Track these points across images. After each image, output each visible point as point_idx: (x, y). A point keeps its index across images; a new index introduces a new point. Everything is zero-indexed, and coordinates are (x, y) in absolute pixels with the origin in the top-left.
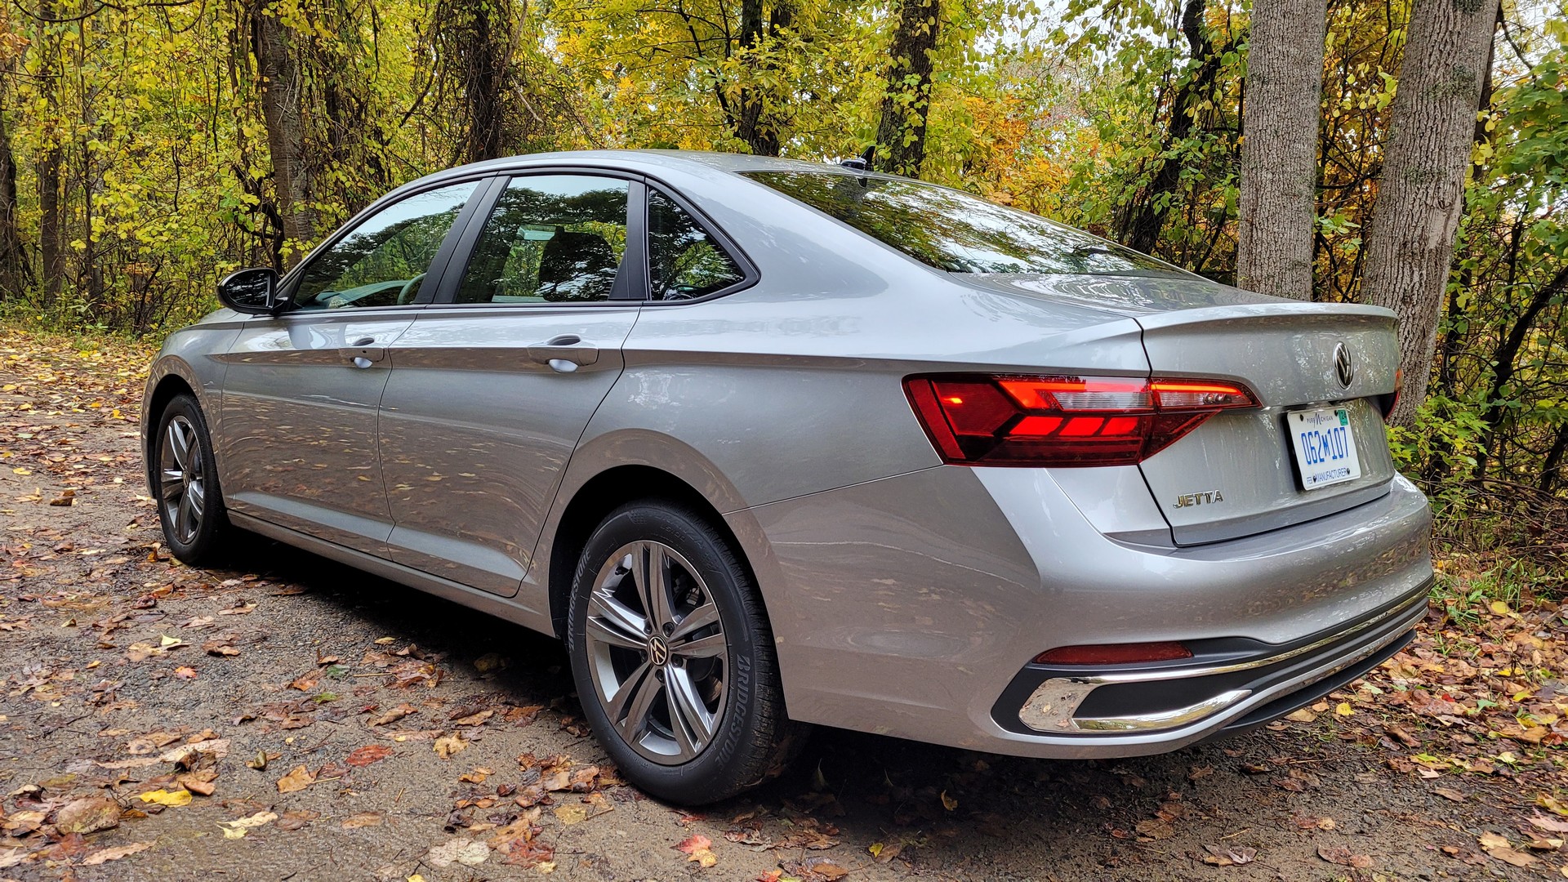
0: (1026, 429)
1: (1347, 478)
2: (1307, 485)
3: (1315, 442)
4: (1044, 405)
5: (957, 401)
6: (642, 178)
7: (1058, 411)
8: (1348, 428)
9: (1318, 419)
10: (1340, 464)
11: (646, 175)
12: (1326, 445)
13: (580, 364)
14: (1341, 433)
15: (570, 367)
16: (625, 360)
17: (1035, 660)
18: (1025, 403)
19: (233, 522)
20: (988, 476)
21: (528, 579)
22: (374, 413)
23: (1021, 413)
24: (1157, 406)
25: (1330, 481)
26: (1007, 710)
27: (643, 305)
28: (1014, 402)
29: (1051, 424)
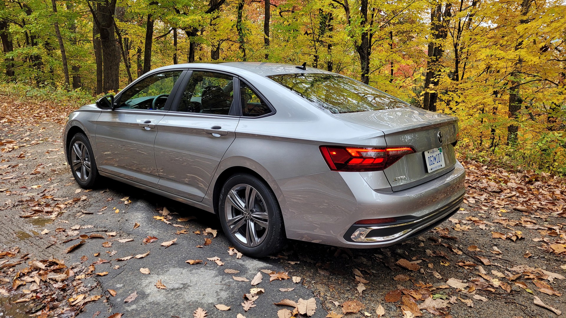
0: (353, 162)
1: (441, 167)
2: (429, 171)
3: (432, 159)
4: (358, 155)
5: (334, 153)
6: (237, 77)
7: (361, 157)
8: (442, 153)
9: (433, 152)
10: (439, 164)
11: (238, 76)
12: (435, 159)
13: (221, 135)
14: (440, 155)
15: (219, 136)
16: (236, 135)
17: (355, 223)
18: (353, 154)
19: (100, 174)
20: (343, 174)
21: (206, 197)
22: (152, 146)
23: (352, 157)
24: (388, 155)
25: (436, 169)
26: (348, 236)
27: (240, 118)
28: (350, 154)
29: (360, 160)
